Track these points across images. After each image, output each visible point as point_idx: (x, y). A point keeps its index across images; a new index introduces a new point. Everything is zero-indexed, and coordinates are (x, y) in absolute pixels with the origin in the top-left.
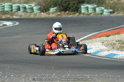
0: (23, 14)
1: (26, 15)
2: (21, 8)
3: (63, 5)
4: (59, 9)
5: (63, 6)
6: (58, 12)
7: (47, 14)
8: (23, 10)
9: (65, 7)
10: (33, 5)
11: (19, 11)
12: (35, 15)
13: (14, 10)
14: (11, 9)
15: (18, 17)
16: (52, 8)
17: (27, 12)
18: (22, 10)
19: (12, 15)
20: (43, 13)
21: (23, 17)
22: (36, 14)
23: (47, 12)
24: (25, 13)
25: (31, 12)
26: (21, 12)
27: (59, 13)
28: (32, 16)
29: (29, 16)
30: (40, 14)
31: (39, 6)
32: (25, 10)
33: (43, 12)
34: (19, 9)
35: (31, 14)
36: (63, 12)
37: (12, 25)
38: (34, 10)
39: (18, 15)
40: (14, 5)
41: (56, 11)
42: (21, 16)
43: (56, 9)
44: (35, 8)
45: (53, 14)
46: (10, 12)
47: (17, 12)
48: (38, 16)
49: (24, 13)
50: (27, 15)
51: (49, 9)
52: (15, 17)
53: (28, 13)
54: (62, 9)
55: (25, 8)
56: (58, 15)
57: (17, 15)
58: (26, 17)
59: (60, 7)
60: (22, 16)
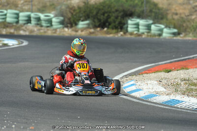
0: (35, 29)
1: (39, 30)
2: (32, 19)
3: (99, 17)
4: (92, 24)
5: (99, 20)
6: (91, 28)
7: (73, 30)
8: (36, 22)
9: (102, 21)
10: (52, 15)
11: (29, 24)
12: (54, 31)
13: (20, 22)
14: (16, 20)
15: (27, 33)
16: (82, 21)
17: (42, 26)
18: (33, 22)
19: (18, 29)
20: (66, 29)
21: (34, 34)
22: (56, 30)
23: (73, 28)
24: (39, 27)
25: (48, 27)
26: (33, 26)
27: (92, 30)
28: (50, 33)
29: (45, 32)
30: (63, 30)
31: (62, 18)
32: (39, 23)
33: (67, 27)
34: (29, 20)
35: (48, 30)
36: (99, 29)
37: (17, 44)
38: (53, 24)
39: (28, 29)
40: (21, 14)
41: (88, 27)
42: (32, 31)
43: (88, 24)
44: (54, 20)
45: (82, 31)
46: (15, 24)
47: (26, 25)
48: (58, 33)
49: (36, 27)
50: (42, 31)
51: (77, 22)
52: (22, 32)
53: (43, 28)
54: (97, 24)
55: (39, 19)
56: (91, 33)
57: (25, 29)
58: (39, 34)
59: (94, 21)
60: (34, 31)
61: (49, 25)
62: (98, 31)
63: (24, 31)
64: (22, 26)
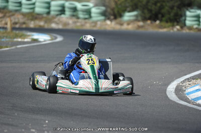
0: (71, 22)
1: (75, 22)
2: (66, 9)
3: (150, 7)
4: (141, 16)
5: (150, 11)
6: (139, 21)
7: (117, 23)
8: (71, 13)
9: (153, 12)
10: (91, 5)
11: (63, 16)
12: (93, 24)
13: (52, 13)
14: (47, 10)
15: (60, 27)
16: (129, 12)
17: (78, 18)
18: (68, 13)
19: (49, 21)
20: (108, 22)
21: (69, 27)
22: (95, 23)
23: (119, 20)
24: (74, 19)
25: (86, 19)
26: (67, 18)
27: (141, 23)
28: (88, 26)
29: (82, 25)
30: (104, 23)
31: (103, 8)
32: (75, 14)
33: (109, 19)
34: (62, 11)
35: (86, 23)
36: (149, 22)
37: (50, 40)
38: (93, 15)
39: (61, 22)
40: (53, 3)
41: (137, 20)
42: (66, 24)
43: (136, 16)
44: (94, 10)
45: (128, 24)
46: (45, 15)
47: (58, 17)
48: (98, 27)
49: (71, 18)
50: (78, 24)
51: (122, 14)
52: (54, 26)
53: (80, 20)
54: (148, 16)
55: (75, 9)
56: (139, 27)
57: (58, 22)
58: (75, 28)
59: (143, 12)
60: (68, 24)
61: (87, 16)
62: (148, 25)
63: (57, 23)
64: (54, 17)
